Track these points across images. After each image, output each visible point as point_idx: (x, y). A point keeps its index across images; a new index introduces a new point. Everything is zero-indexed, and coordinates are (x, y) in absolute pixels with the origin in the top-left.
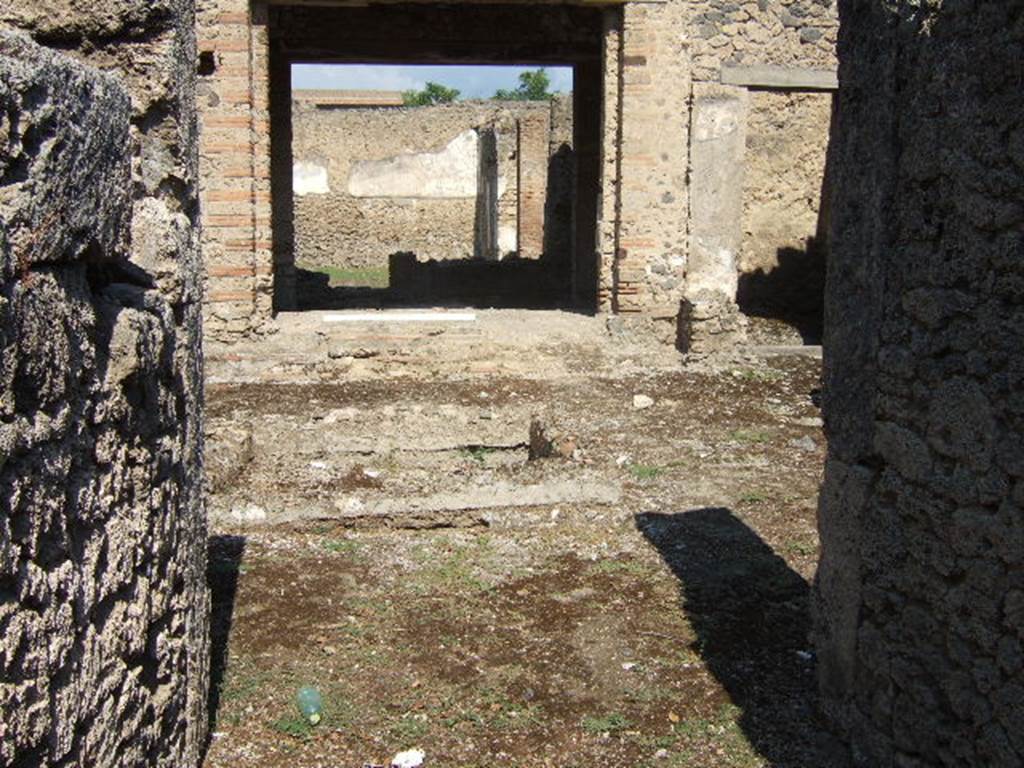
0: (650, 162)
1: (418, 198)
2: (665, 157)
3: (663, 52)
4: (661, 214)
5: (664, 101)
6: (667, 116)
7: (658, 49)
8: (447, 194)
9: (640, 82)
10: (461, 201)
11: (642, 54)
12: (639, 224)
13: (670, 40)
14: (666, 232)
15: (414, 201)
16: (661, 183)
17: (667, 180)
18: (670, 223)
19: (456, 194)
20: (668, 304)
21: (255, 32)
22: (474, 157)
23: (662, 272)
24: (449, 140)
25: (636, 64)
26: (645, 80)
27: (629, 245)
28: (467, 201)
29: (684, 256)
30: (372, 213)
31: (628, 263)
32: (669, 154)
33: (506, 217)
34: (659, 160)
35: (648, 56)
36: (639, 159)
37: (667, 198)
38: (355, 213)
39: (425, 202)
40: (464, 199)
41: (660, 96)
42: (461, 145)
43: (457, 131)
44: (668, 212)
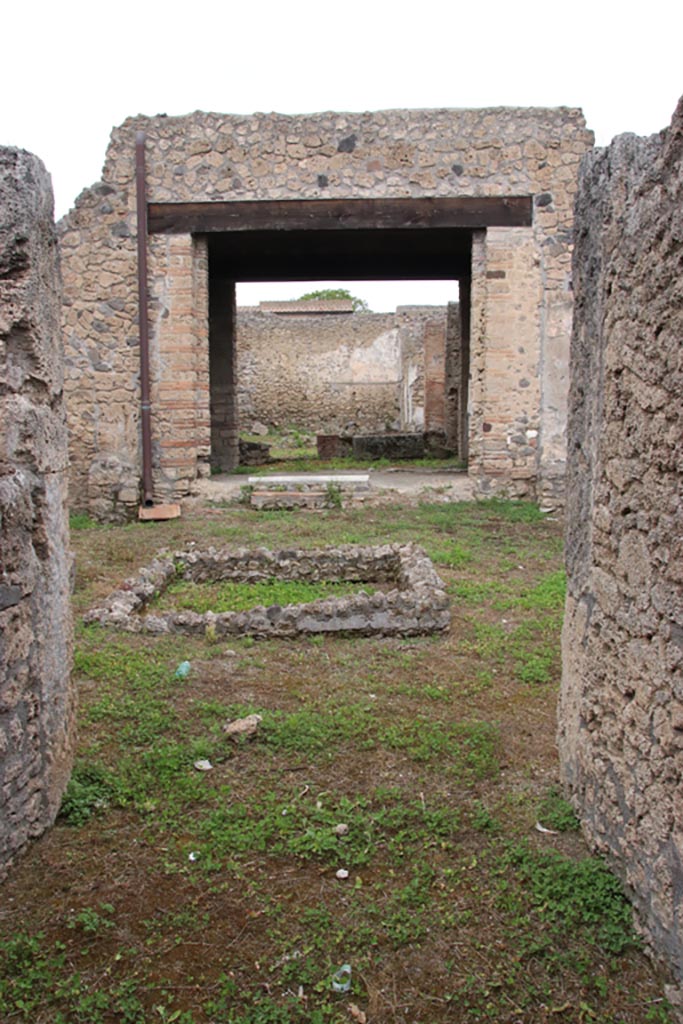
0: (510, 355)
1: (351, 384)
2: (522, 351)
3: (519, 267)
4: (518, 395)
5: (520, 306)
6: (523, 318)
7: (515, 265)
8: (373, 380)
9: (501, 292)
10: (385, 386)
11: (502, 269)
12: (502, 404)
13: (525, 257)
14: (523, 410)
15: (347, 387)
16: (518, 371)
17: (524, 368)
18: (527, 403)
19: (381, 380)
20: (525, 468)
21: (197, 261)
22: (395, 351)
23: (520, 442)
24: (375, 338)
25: (497, 277)
26: (504, 290)
27: (493, 421)
28: (390, 386)
29: (538, 429)
30: (314, 396)
31: (492, 435)
32: (525, 348)
33: (418, 398)
34: (517, 353)
35: (507, 271)
36: (501, 352)
37: (524, 383)
38: (301, 396)
39: (357, 387)
40: (387, 384)
41: (517, 302)
42: (385, 342)
43: (381, 331)
44: (524, 394)
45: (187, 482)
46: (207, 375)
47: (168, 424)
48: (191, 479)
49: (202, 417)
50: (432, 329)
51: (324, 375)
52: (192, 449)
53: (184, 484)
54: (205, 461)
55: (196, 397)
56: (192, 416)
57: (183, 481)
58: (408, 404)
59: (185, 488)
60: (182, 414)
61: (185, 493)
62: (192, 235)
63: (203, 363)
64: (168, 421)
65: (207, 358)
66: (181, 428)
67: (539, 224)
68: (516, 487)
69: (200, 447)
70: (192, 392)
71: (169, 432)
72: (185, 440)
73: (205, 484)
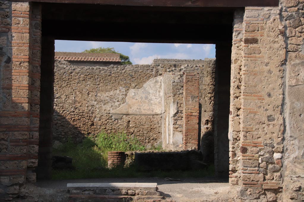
0: (261, 99)
1: (127, 115)
2: (269, 95)
3: (268, 36)
4: (266, 127)
5: (268, 63)
6: (270, 72)
7: (265, 34)
8: (144, 112)
9: (255, 53)
10: (151, 117)
11: (256, 37)
12: (254, 133)
13: (273, 28)
14: (270, 138)
15: (124, 117)
16: (266, 110)
17: (270, 108)
18: (273, 133)
19: (149, 113)
20: (273, 181)
21: (34, 23)
22: (159, 92)
23: (269, 161)
24: (145, 82)
25: (251, 43)
26: (257, 52)
27: (249, 145)
28: (155, 116)
29: (282, 152)
30: (100, 123)
31: (248, 156)
32: (272, 93)
33: (177, 126)
34: (266, 97)
35: (259, 38)
36: (254, 96)
37: (270, 118)
38: (90, 123)
39: (131, 117)
40: (153, 115)
41: (266, 61)
42: (152, 85)
43: (149, 77)
44: (271, 126)
45: (18, 187)
46: (39, 106)
47: (7, 143)
48: (21, 185)
49: (32, 138)
50: (190, 77)
51: (108, 107)
52: (24, 162)
53: (15, 189)
54: (33, 171)
55: (29, 123)
56: (26, 137)
57: (15, 187)
58: (169, 130)
59: (16, 192)
60: (18, 135)
61: (15, 196)
62: (30, 4)
63: (36, 98)
64: (6, 141)
65: (39, 94)
66: (16, 146)
67: (284, 5)
68: (266, 195)
69: (29, 160)
70: (27, 119)
71: (6, 149)
72: (19, 155)
73: (32, 189)
